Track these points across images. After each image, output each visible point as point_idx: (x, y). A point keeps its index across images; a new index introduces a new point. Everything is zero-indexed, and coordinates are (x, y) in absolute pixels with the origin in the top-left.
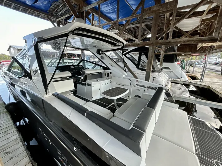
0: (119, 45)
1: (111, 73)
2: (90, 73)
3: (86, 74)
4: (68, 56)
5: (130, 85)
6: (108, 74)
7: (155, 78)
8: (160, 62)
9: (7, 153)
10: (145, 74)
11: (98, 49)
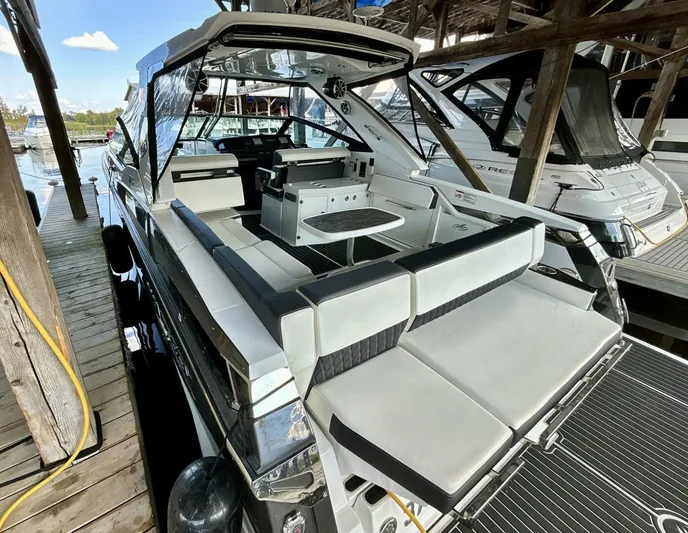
0: (394, 62)
1: (372, 162)
2: (299, 162)
3: (286, 163)
4: (272, 107)
5: (433, 206)
6: (363, 165)
7: (568, 187)
8: (649, 115)
9: (89, 314)
10: (514, 168)
11: (328, 79)
